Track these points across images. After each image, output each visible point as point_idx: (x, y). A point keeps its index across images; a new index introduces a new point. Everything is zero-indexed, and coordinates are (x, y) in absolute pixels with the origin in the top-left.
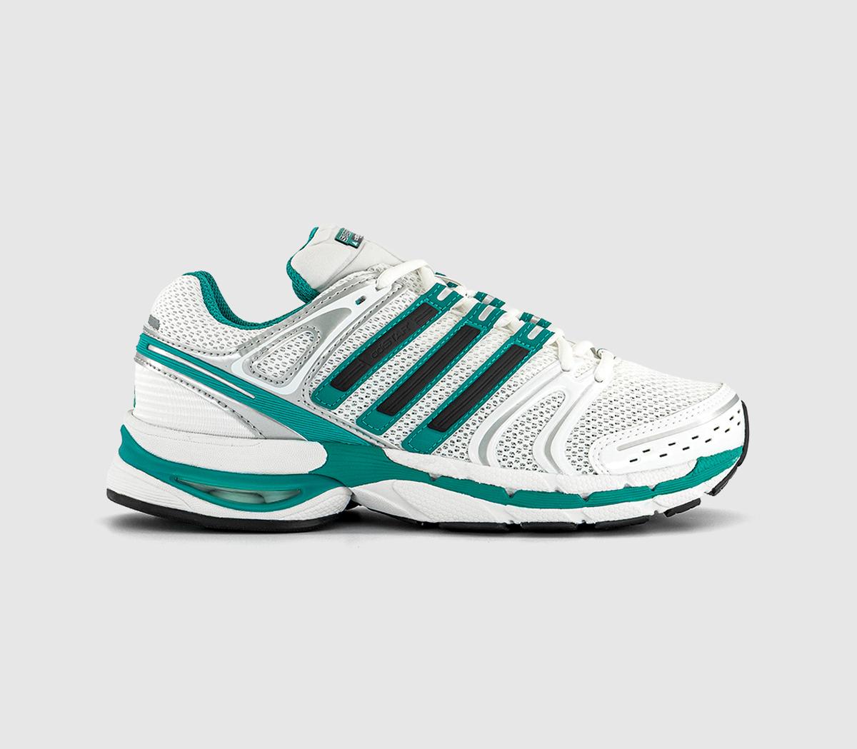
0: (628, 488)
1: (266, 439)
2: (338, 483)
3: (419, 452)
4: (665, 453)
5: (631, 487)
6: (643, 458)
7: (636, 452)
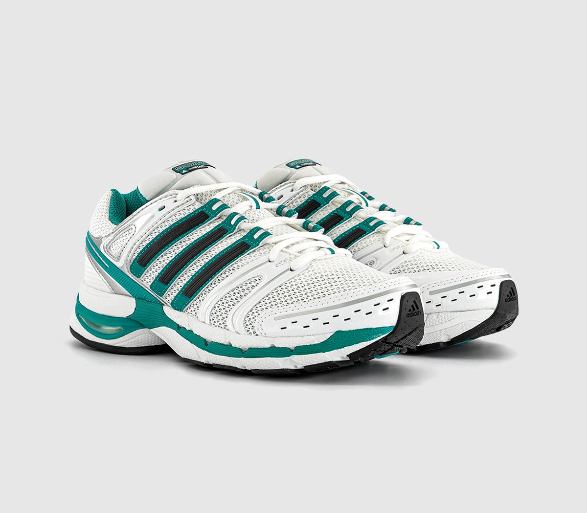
0: (273, 348)
1: (116, 294)
2: (142, 326)
3: (178, 310)
4: (308, 325)
5: (275, 347)
6: (290, 327)
7: (287, 322)
